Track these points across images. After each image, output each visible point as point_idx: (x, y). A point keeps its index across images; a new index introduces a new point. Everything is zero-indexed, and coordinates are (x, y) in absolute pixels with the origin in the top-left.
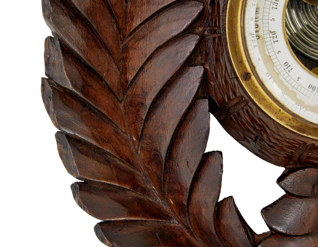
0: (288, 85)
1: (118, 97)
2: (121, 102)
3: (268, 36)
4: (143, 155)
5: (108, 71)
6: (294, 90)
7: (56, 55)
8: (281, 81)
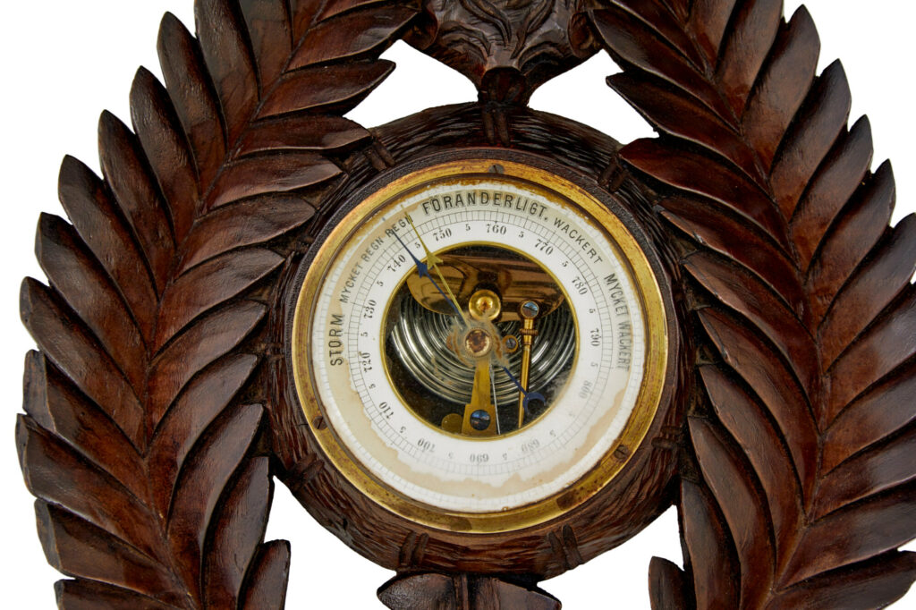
0: (385, 439)
1: (139, 449)
2: (143, 457)
3: (356, 360)
4: (173, 542)
5: (123, 406)
6: (394, 447)
7: (40, 379)
8: (375, 432)
